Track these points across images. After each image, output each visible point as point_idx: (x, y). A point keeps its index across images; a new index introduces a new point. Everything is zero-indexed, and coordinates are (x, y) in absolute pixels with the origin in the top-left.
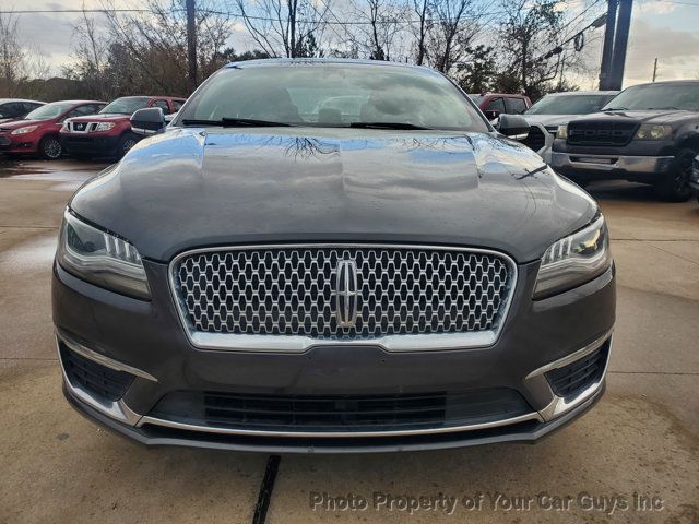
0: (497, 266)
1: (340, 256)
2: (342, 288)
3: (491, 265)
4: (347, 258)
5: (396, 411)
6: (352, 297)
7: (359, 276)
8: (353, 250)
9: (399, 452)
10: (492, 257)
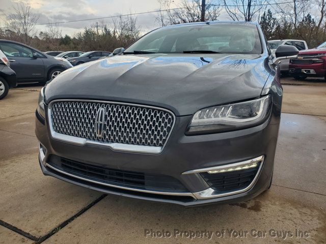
0: (167, 116)
1: (101, 106)
2: (101, 120)
3: (164, 116)
4: (103, 107)
5: (124, 178)
6: (101, 124)
7: (106, 116)
8: (106, 104)
9: (121, 196)
10: (165, 112)
